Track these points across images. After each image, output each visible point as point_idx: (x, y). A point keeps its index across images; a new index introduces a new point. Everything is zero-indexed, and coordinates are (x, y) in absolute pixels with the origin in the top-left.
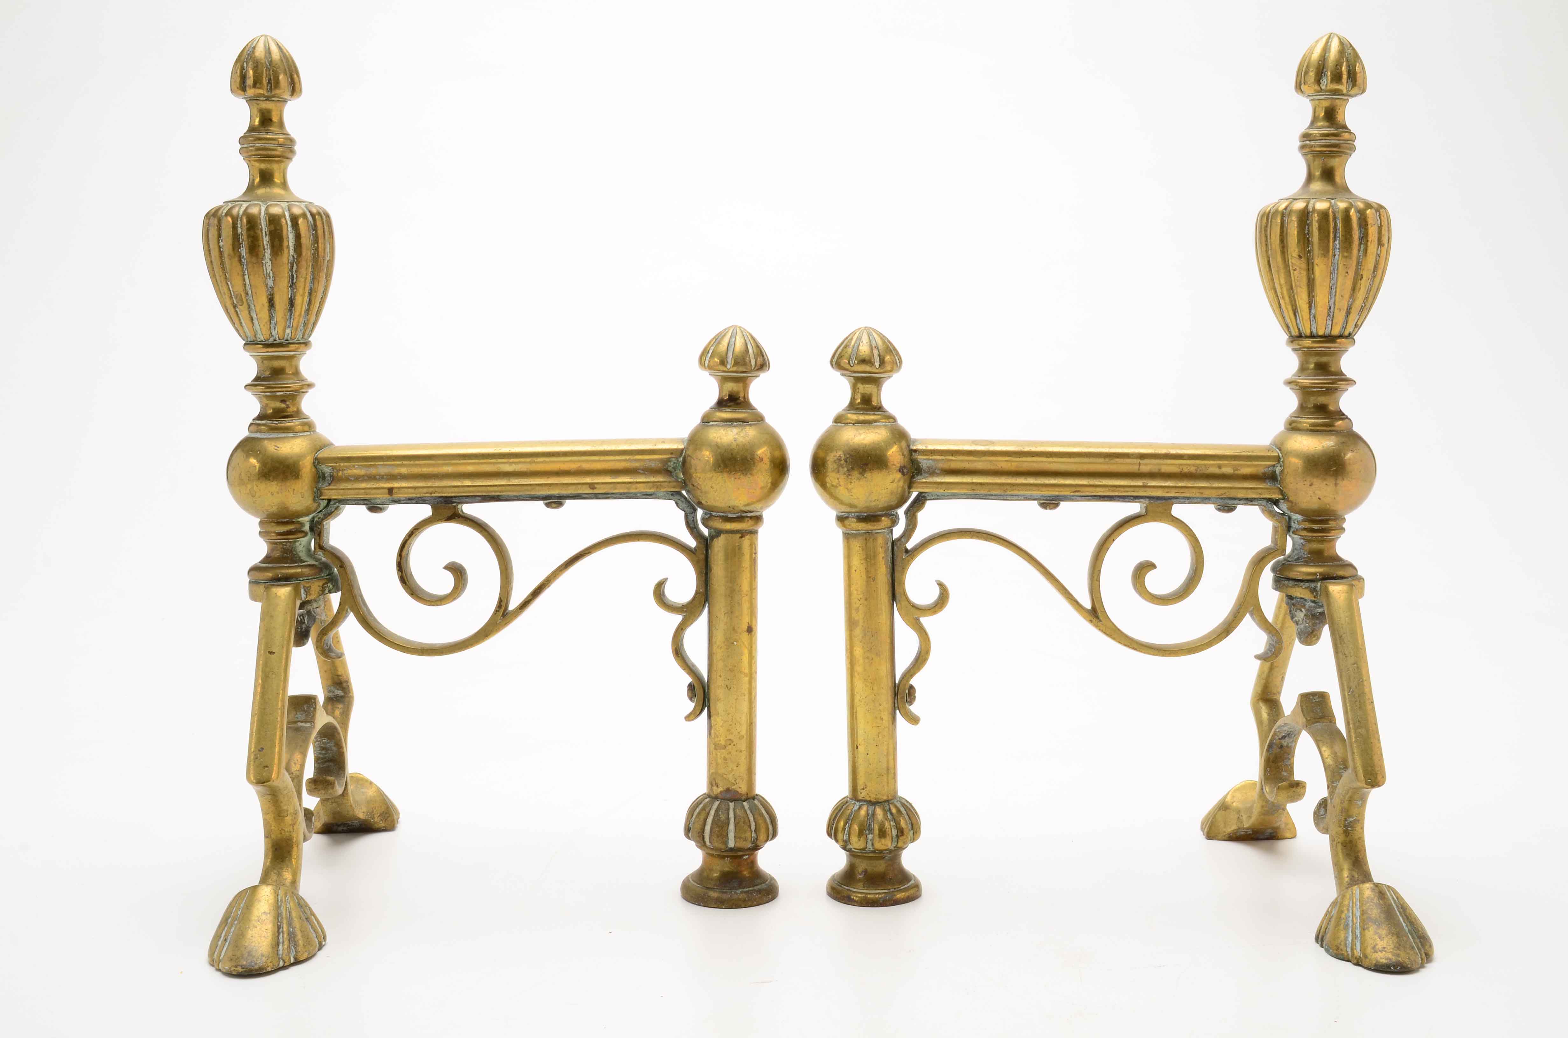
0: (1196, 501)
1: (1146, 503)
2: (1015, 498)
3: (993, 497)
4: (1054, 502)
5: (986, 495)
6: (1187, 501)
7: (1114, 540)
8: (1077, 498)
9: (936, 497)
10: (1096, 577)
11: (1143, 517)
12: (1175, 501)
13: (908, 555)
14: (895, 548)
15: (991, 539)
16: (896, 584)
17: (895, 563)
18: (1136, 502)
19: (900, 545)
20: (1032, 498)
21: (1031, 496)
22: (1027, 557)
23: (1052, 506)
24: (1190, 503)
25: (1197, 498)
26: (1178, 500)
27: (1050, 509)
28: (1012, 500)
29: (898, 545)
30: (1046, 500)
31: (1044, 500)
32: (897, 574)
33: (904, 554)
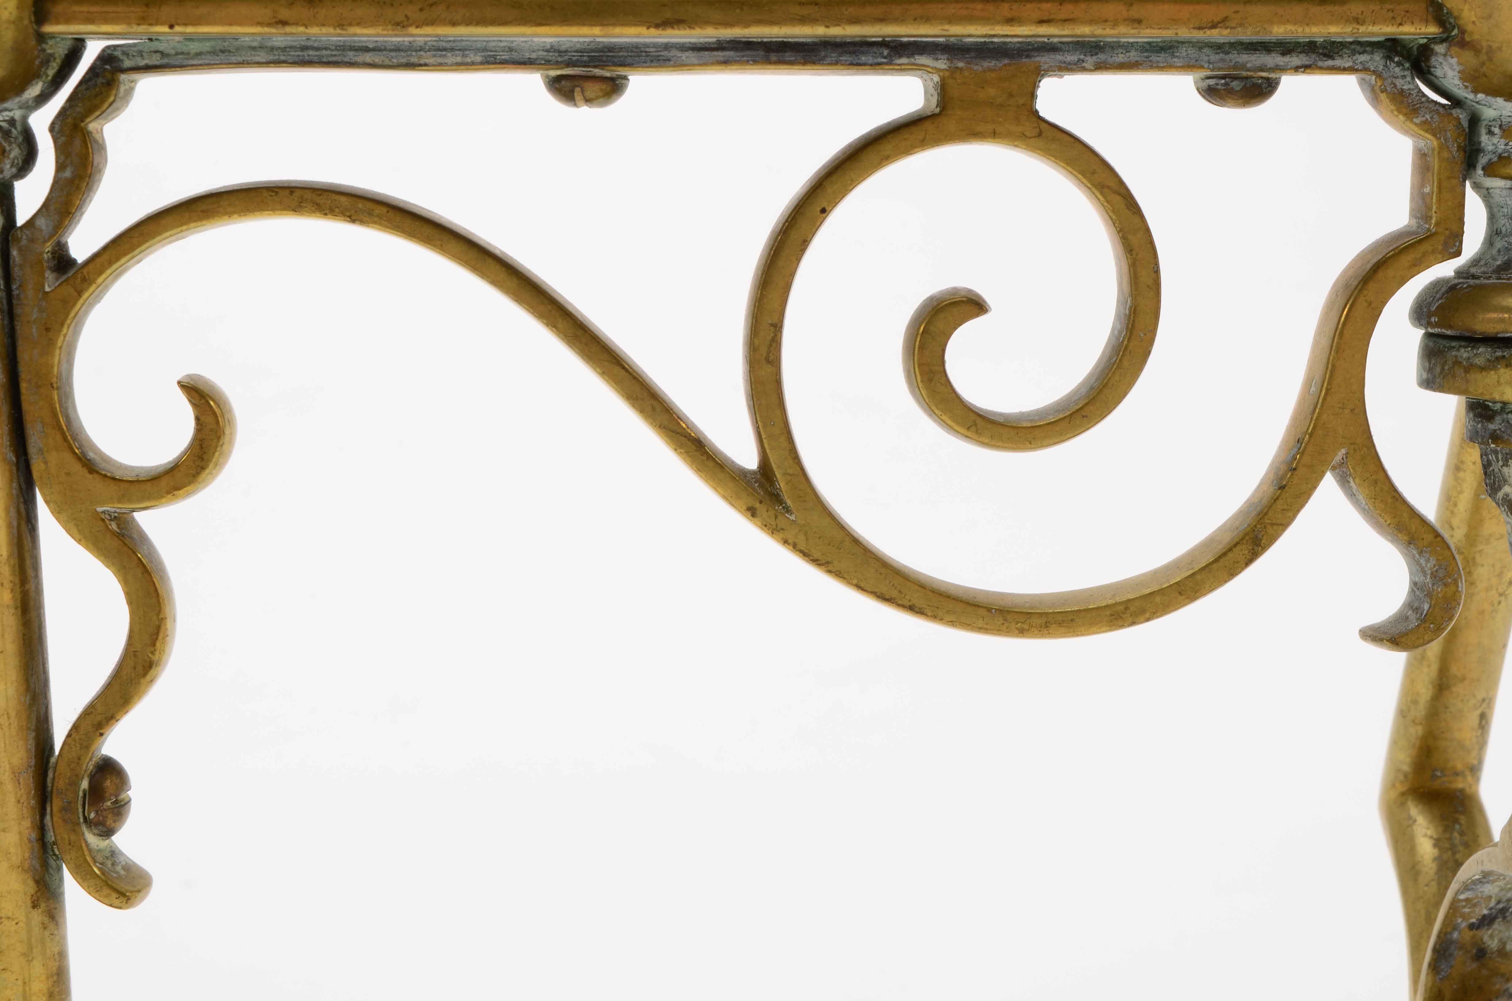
0: (1121, 58)
1: (938, 70)
2: (450, 59)
3: (368, 58)
4: (597, 72)
5: (343, 48)
6: (1090, 61)
7: (823, 211)
8: (684, 56)
9: (156, 60)
10: (763, 350)
11: (927, 124)
12: (1045, 60)
13: (64, 277)
14: (14, 253)
15: (370, 214)
16: (23, 385)
17: (18, 311)
18: (902, 70)
19: (32, 240)
20: (515, 56)
21: (511, 50)
22: (502, 275)
23: (592, 88)
24: (1101, 67)
25: (1127, 47)
26: (1059, 57)
27: (588, 101)
28: (441, 67)
29: (24, 242)
30: (569, 64)
31: (557, 64)
32: (25, 355)
33: (50, 276)
